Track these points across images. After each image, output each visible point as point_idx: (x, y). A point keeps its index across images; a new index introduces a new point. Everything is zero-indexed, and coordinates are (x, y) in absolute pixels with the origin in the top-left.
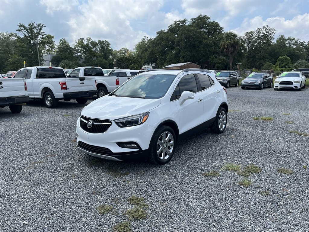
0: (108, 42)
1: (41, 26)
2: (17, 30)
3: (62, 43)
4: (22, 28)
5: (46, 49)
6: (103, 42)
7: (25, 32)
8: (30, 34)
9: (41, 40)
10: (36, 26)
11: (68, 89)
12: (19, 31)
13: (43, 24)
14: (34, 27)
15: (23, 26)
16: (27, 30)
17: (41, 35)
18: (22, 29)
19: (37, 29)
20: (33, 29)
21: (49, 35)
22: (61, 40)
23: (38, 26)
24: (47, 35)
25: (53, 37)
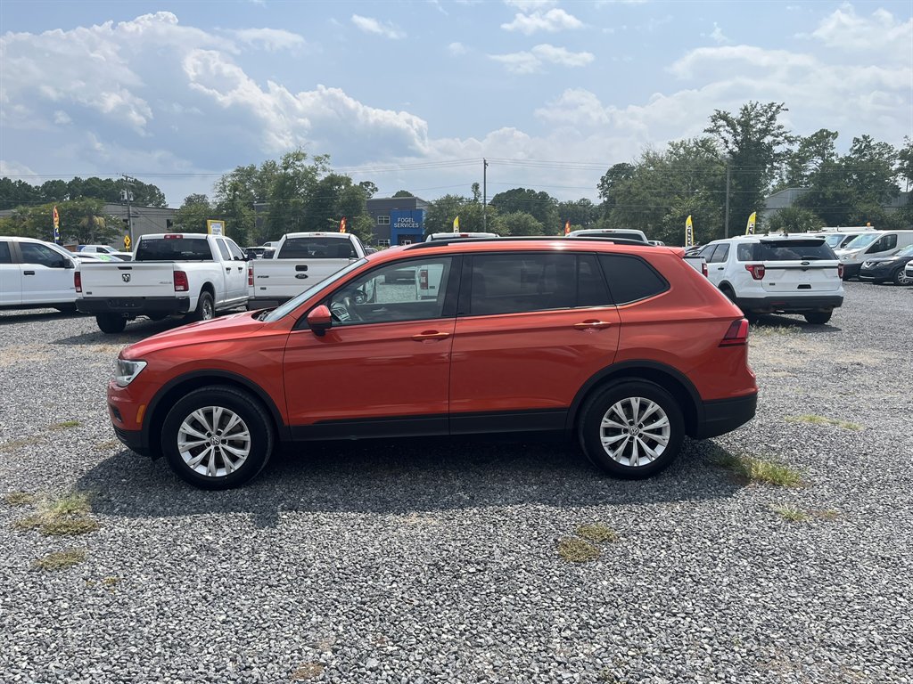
1: (774, 108)
2: (705, 131)
3: (859, 151)
4: (721, 122)
5: (808, 173)
7: (727, 132)
10: (761, 112)
12: (711, 131)
13: (781, 104)
14: (755, 116)
15: (724, 117)
16: (734, 127)
17: (773, 135)
18: (719, 127)
19: (763, 119)
20: (751, 123)
21: (821, 131)
22: (858, 140)
23: (766, 111)
24: (788, 135)
25: (835, 135)
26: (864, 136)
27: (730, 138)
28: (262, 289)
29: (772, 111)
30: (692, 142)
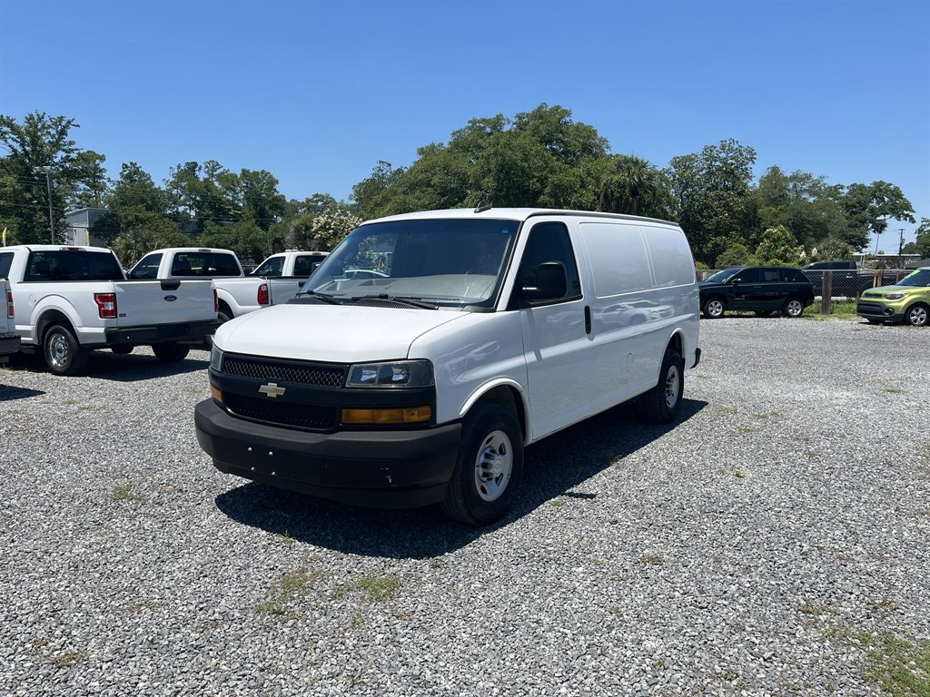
0: (271, 177)
1: (64, 123)
3: (129, 177)
4: (6, 129)
5: (79, 193)
6: (256, 174)
7: (14, 140)
8: (27, 148)
9: (62, 167)
10: (50, 123)
11: (121, 315)
13: (71, 119)
14: (43, 127)
15: (9, 124)
16: (20, 135)
17: (64, 150)
18: (6, 133)
19: (53, 131)
20: (39, 134)
21: (88, 152)
22: (127, 167)
23: (55, 124)
24: (82, 152)
25: (102, 158)
26: (131, 163)
27: (17, 146)
29: (62, 125)
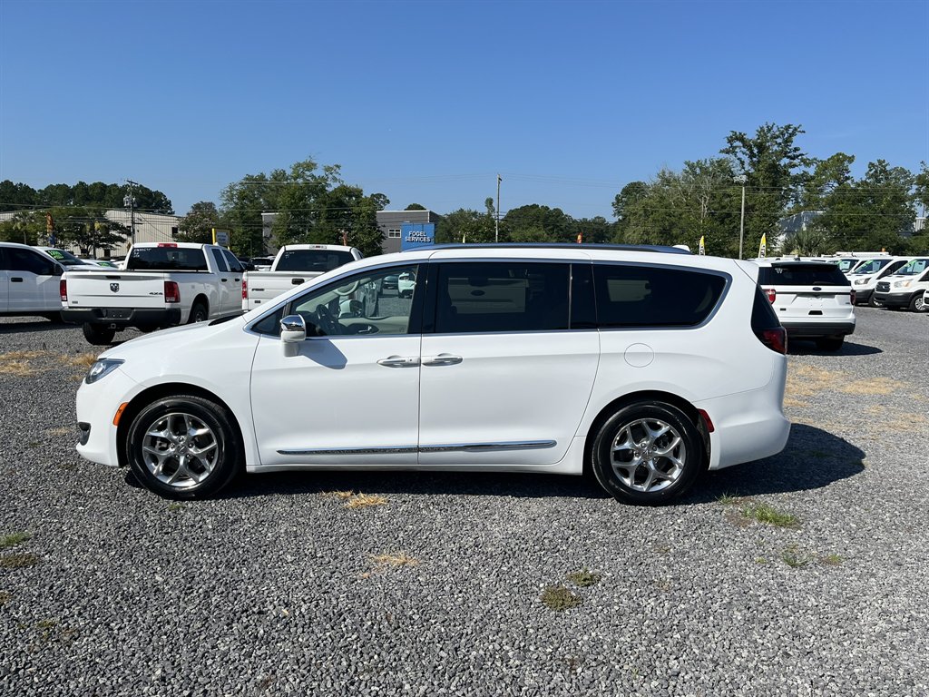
1: (791, 131)
2: (721, 152)
3: (875, 175)
4: (737, 143)
5: (824, 196)
7: (744, 153)
10: (777, 133)
12: (727, 152)
13: (797, 126)
14: (772, 138)
15: (741, 138)
16: (750, 148)
17: (788, 157)
18: (736, 147)
19: (779, 140)
20: (767, 144)
21: (837, 154)
22: (873, 165)
23: (783, 134)
24: (804, 157)
25: (851, 159)
26: (879, 161)
27: (746, 159)
28: (256, 302)
29: (789, 133)
30: (708, 162)
